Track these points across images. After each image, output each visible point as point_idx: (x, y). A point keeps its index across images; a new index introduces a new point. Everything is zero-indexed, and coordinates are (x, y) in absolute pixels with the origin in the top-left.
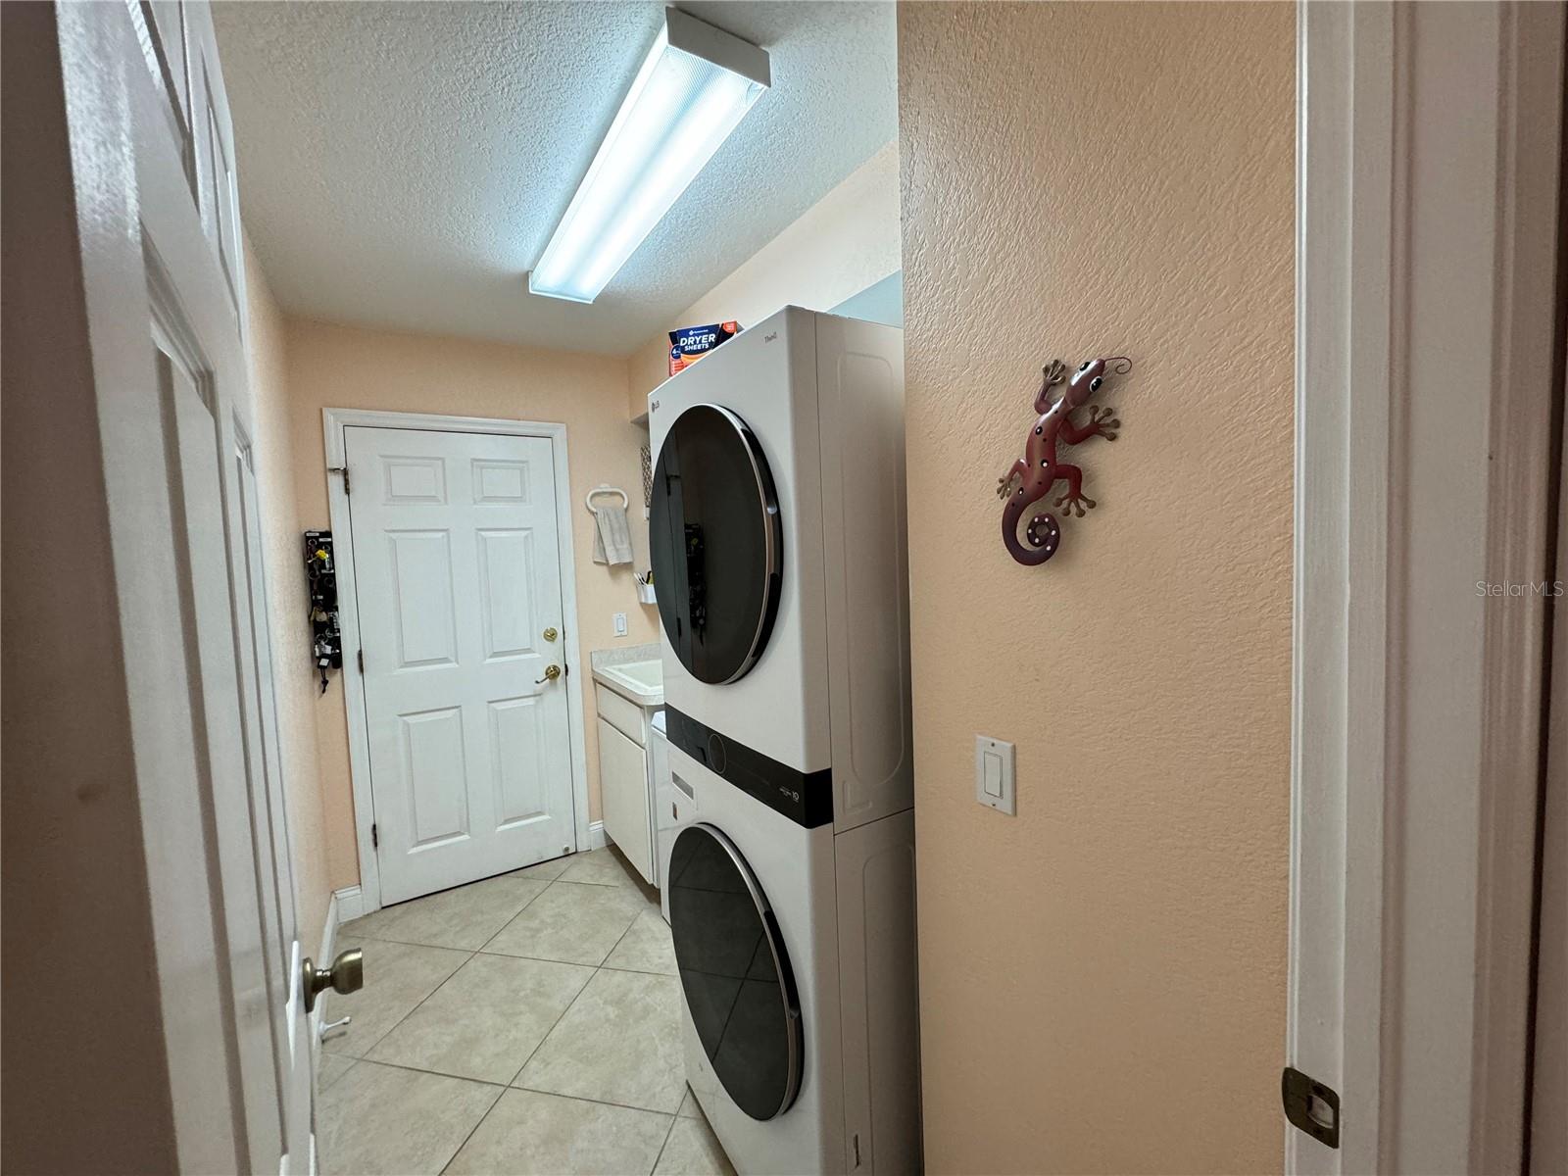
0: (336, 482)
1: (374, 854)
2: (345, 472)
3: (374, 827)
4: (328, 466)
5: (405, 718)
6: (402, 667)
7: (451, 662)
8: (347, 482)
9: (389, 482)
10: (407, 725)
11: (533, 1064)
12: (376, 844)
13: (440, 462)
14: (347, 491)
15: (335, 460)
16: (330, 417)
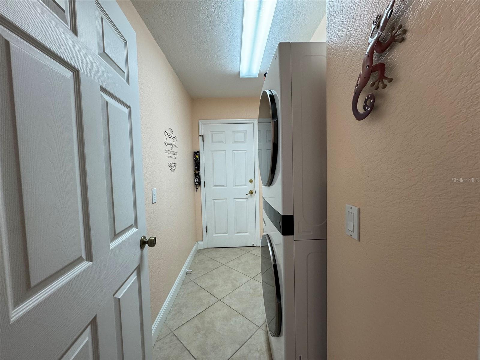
0: (201, 138)
1: (206, 234)
2: (203, 136)
3: (206, 227)
4: (199, 135)
5: (214, 200)
6: (214, 187)
7: (225, 186)
8: (203, 138)
9: (212, 138)
10: (214, 202)
11: (227, 297)
12: (206, 231)
13: (224, 132)
14: (203, 141)
15: (201, 133)
16: (200, 123)
